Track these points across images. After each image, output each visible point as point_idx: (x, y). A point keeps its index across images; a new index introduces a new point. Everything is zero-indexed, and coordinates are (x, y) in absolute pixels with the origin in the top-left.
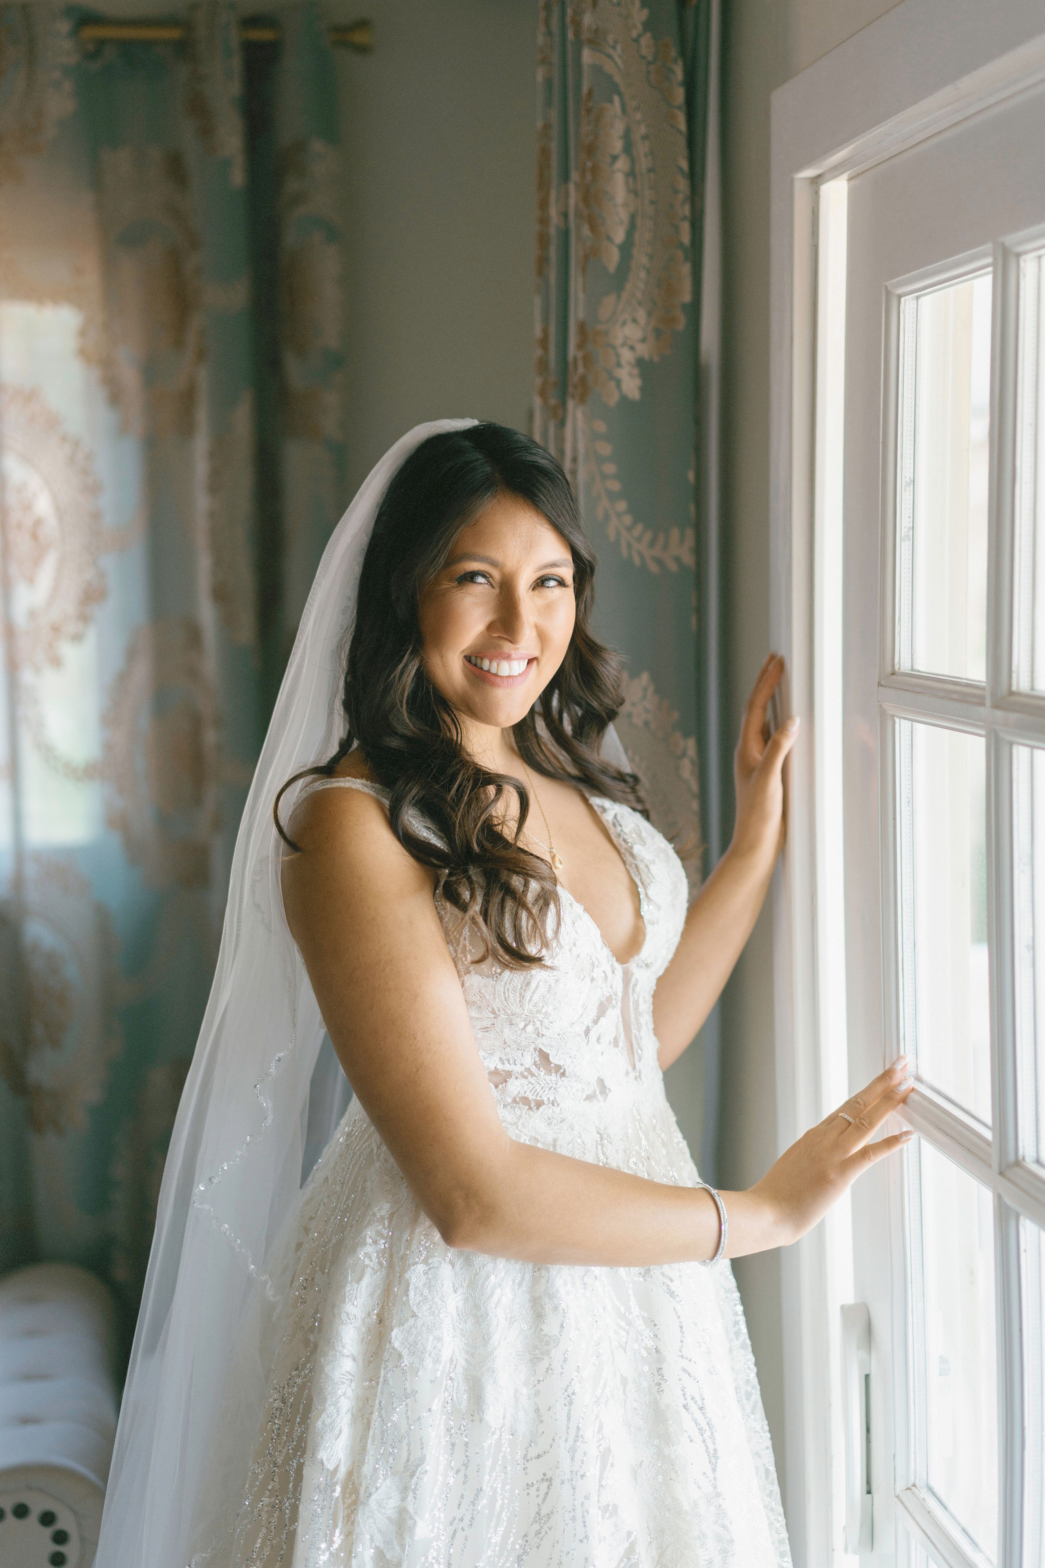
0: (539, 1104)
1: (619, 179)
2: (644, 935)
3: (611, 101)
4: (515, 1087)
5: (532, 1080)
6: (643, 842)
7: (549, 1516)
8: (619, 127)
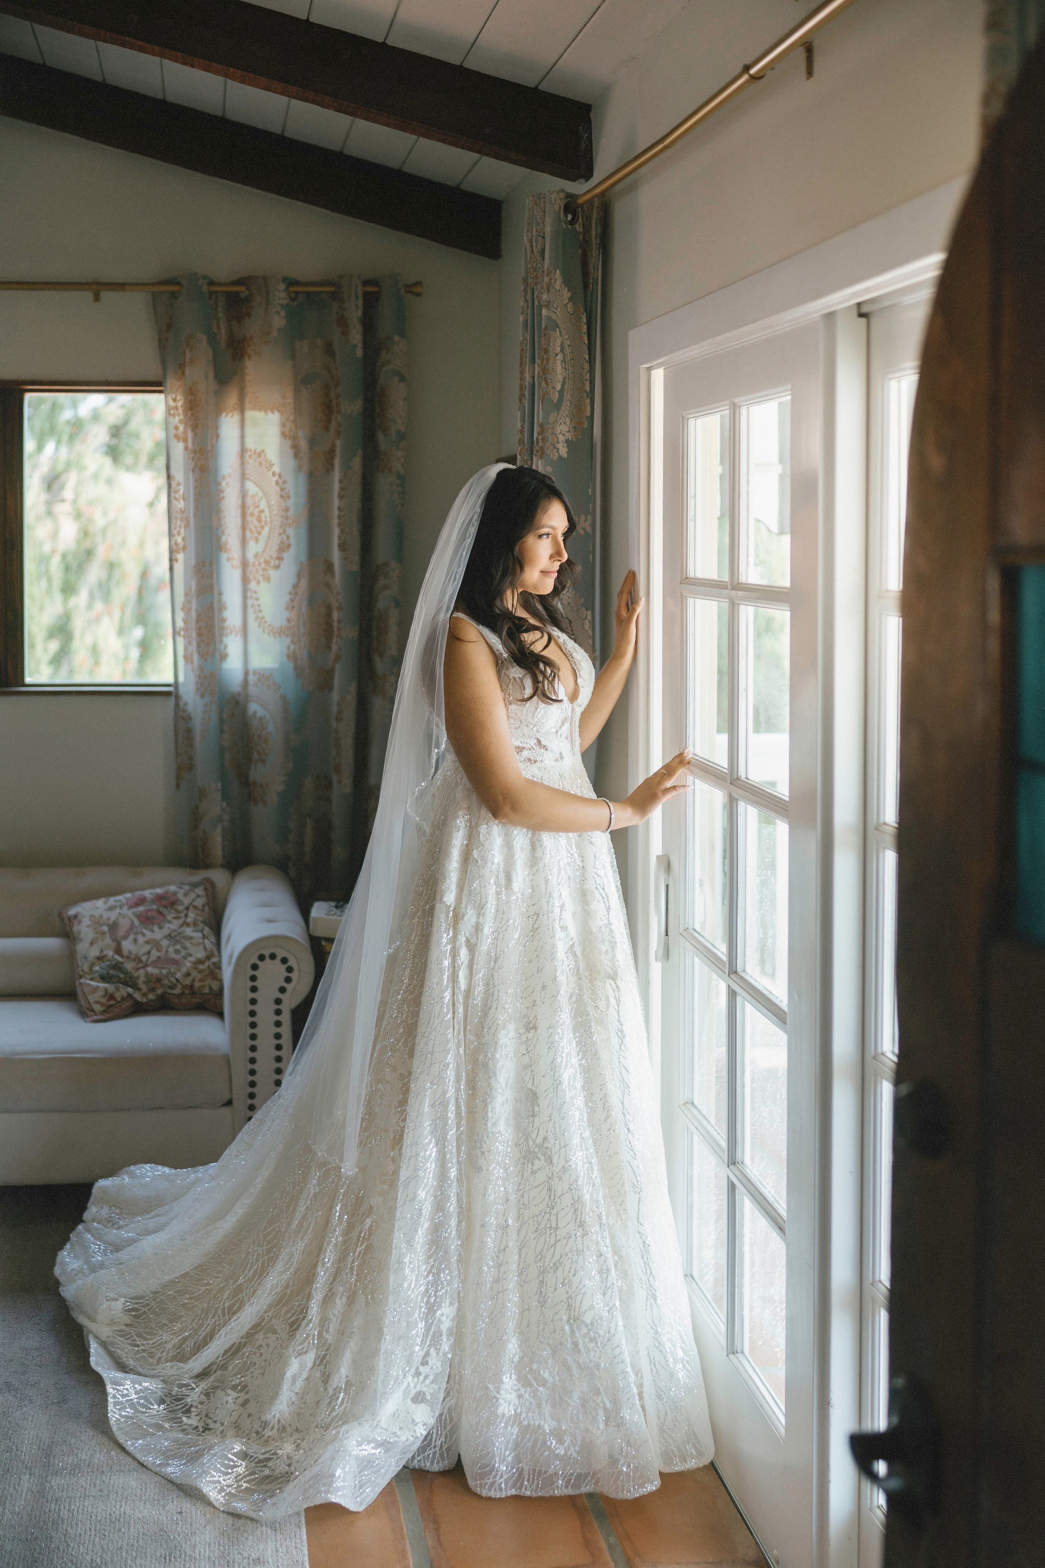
0: (535, 761)
1: (559, 363)
2: (579, 691)
3: (555, 331)
4: (525, 753)
5: (533, 751)
6: (577, 652)
7: (537, 929)
8: (559, 342)
